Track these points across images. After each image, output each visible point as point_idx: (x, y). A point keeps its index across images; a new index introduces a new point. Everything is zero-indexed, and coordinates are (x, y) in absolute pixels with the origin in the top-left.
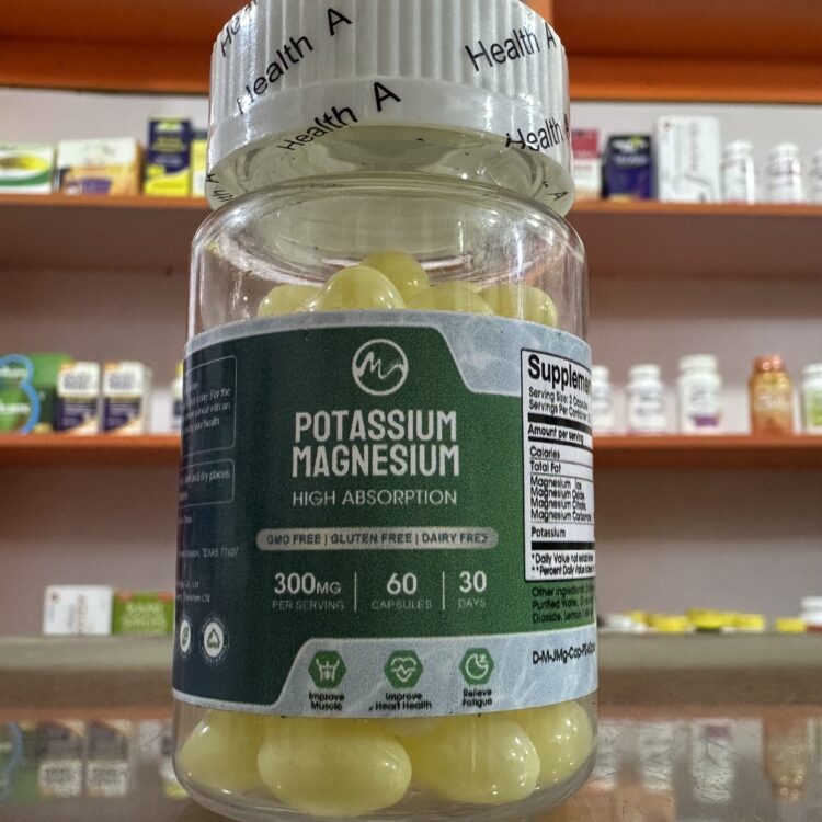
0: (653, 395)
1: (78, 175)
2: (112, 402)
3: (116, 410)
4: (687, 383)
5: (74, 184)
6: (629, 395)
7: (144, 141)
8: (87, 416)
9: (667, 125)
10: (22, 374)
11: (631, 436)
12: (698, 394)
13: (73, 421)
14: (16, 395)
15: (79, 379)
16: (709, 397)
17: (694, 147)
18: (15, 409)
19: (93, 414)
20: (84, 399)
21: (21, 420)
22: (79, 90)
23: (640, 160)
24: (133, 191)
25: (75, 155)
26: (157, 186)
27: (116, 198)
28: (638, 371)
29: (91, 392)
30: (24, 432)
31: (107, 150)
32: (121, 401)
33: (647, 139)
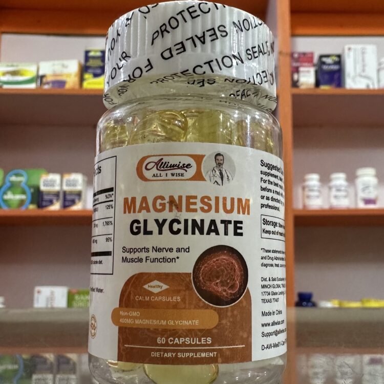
0: (343, 188)
1: (49, 79)
2: (67, 193)
3: (69, 198)
4: (360, 182)
5: (48, 83)
6: (330, 188)
7: (83, 61)
8: (55, 201)
9: (349, 49)
10: (22, 179)
11: (331, 209)
12: (366, 187)
13: (48, 203)
14: (19, 190)
15: (50, 182)
16: (371, 189)
17: (363, 60)
18: (19, 197)
19: (58, 200)
20: (54, 192)
21: (22, 202)
22: (48, 34)
23: (336, 67)
24: (77, 87)
25: (48, 68)
26: (89, 84)
27: (68, 90)
28: (334, 176)
29: (57, 188)
30: (23, 208)
31: (63, 66)
32: (71, 193)
33: (339, 56)
